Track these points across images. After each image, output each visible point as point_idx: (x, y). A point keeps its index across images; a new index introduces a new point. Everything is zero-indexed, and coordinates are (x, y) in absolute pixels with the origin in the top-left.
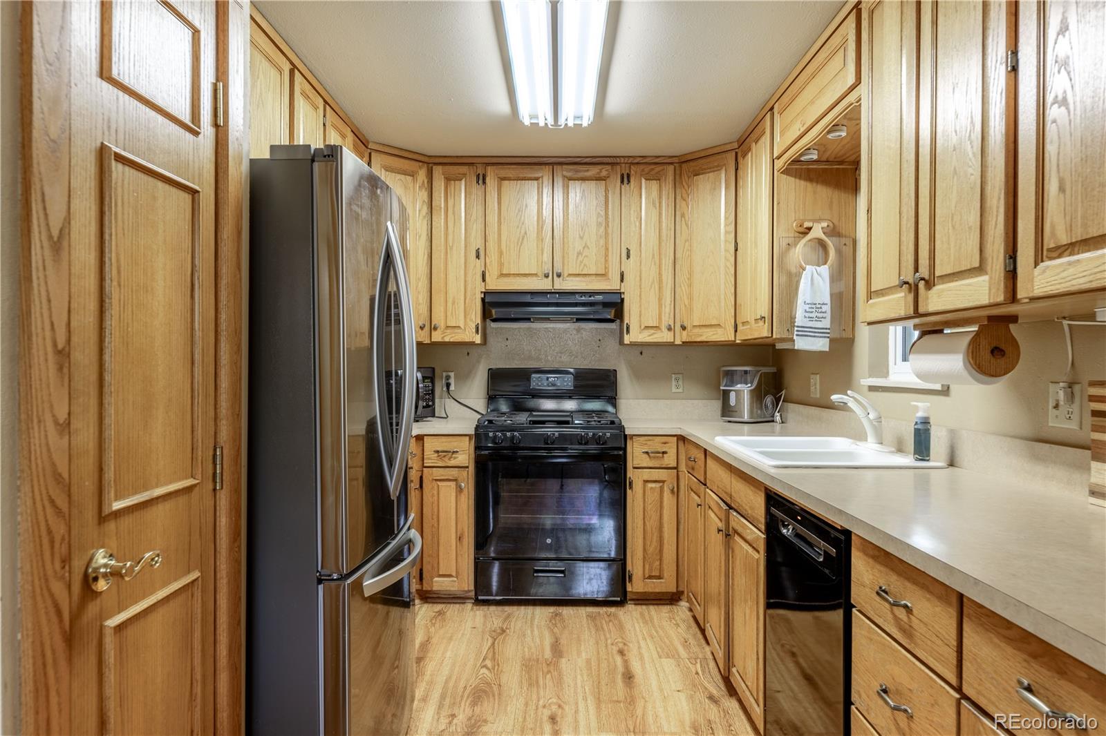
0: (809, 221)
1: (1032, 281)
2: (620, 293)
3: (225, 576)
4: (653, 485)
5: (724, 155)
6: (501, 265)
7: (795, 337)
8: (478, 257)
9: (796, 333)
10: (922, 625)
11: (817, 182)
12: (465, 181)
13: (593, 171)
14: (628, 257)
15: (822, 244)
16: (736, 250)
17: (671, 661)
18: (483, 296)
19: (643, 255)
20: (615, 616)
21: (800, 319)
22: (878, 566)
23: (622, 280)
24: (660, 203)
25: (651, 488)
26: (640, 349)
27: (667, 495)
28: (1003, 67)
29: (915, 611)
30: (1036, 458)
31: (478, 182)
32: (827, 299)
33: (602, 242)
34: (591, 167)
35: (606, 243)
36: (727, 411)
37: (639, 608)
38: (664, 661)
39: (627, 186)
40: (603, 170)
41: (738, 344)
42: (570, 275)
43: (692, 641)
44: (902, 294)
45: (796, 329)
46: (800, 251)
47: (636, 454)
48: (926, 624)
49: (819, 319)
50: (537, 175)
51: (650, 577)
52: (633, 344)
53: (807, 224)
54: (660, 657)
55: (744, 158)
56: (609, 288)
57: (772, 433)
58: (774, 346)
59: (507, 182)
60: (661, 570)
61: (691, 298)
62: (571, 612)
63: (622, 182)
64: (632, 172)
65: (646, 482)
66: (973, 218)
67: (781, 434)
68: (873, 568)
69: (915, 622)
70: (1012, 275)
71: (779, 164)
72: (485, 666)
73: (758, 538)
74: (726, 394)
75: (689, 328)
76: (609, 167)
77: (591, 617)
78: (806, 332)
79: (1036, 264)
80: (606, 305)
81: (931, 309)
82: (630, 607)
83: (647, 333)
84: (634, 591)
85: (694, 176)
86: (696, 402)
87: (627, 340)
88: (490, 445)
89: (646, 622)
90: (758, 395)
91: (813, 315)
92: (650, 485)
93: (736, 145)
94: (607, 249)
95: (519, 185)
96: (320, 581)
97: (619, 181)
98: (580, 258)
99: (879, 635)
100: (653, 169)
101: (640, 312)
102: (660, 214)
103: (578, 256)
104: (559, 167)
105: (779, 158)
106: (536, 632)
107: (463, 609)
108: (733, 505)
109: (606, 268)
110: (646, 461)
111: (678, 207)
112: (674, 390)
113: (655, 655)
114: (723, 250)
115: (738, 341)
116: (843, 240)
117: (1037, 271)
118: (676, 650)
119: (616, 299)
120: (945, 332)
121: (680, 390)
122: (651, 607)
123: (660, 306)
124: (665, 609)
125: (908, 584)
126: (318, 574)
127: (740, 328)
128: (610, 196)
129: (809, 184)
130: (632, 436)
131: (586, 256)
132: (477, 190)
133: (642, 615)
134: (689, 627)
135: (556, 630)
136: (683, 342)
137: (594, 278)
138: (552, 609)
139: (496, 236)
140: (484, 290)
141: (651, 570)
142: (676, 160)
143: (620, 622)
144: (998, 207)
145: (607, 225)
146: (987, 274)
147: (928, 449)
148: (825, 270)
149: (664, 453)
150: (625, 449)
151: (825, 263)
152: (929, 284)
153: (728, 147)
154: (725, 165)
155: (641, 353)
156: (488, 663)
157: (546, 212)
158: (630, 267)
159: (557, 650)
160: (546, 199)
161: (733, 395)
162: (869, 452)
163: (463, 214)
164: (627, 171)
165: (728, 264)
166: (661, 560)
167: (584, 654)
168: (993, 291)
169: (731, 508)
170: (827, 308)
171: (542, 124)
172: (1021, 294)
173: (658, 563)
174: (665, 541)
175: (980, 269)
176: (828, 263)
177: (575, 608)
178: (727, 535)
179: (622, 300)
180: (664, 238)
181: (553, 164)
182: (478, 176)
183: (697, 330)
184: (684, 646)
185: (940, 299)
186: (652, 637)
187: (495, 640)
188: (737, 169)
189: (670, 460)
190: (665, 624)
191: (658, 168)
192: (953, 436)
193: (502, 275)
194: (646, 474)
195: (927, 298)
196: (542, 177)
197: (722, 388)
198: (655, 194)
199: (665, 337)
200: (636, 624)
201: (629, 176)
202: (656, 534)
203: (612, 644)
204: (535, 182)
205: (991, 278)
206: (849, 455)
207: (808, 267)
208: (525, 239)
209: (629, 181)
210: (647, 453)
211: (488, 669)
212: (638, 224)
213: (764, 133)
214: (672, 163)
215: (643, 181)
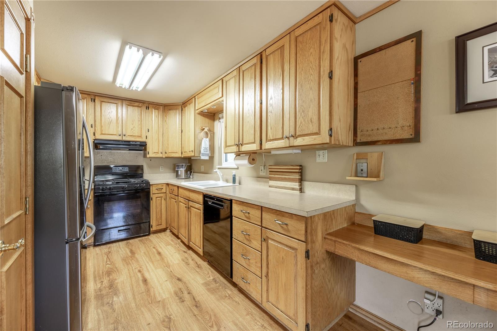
0: (204, 127)
1: (265, 146)
2: (146, 142)
3: (30, 247)
4: (159, 198)
5: (178, 106)
6: (102, 130)
7: (201, 156)
8: (92, 127)
9: (201, 155)
10: (252, 216)
11: (206, 117)
12: (86, 100)
13: (137, 104)
14: (148, 131)
15: (207, 133)
16: (182, 132)
17: (170, 246)
18: (94, 141)
19: (153, 131)
20: (148, 239)
21: (202, 152)
22: (240, 206)
23: (146, 138)
24: (158, 117)
25: (158, 199)
26: (150, 159)
27: (163, 201)
28: (259, 102)
29: (250, 213)
30: (258, 181)
31: (92, 101)
32: (208, 147)
33: (140, 126)
34: (136, 103)
35: (141, 126)
36: (177, 176)
37: (154, 235)
38: (168, 246)
39: (148, 110)
40: (140, 104)
41: (182, 158)
42: (128, 136)
43: (174, 240)
44: (236, 147)
45: (201, 154)
46: (202, 134)
47: (153, 190)
48: (253, 215)
49: (206, 151)
50: (116, 102)
51: (158, 225)
52: (150, 157)
53: (203, 128)
54: (166, 246)
55: (184, 108)
56: (142, 140)
57: (190, 181)
58: (191, 158)
59: (103, 103)
60: (161, 222)
61: (168, 144)
62: (133, 241)
63: (146, 109)
64: (150, 106)
65: (157, 198)
66: (253, 132)
67: (193, 181)
68: (239, 207)
69: (250, 215)
70: (261, 144)
71: (197, 112)
72: (108, 264)
73: (200, 207)
74: (177, 171)
75: (168, 153)
76: (142, 104)
77: (140, 241)
78: (203, 155)
79: (266, 143)
80: (141, 145)
81: (243, 150)
82: (152, 235)
83: (154, 154)
84: (153, 230)
85: (169, 110)
86: (167, 174)
87: (148, 156)
88: (101, 191)
89: (158, 238)
90: (186, 171)
91: (205, 150)
92: (158, 198)
93: (182, 104)
94: (141, 129)
95: (109, 105)
96: (67, 243)
97: (145, 108)
98: (132, 131)
99: (241, 221)
100: (156, 106)
101: (152, 148)
102: (158, 120)
103: (131, 130)
104: (124, 101)
105: (197, 110)
106: (123, 249)
107: (90, 249)
108: (190, 200)
109: (141, 134)
110: (157, 192)
111: (164, 118)
112: (161, 171)
113: (165, 246)
114: (178, 132)
115: (182, 157)
116: (211, 132)
117: (266, 144)
118: (170, 243)
119: (145, 144)
120: (241, 155)
121: (163, 171)
122: (158, 234)
123: (159, 146)
124: (163, 233)
125: (249, 208)
126: (66, 240)
127: (183, 153)
128: (142, 112)
129: (204, 118)
130: (152, 185)
131: (134, 130)
132: (91, 104)
133: (156, 236)
134: (172, 236)
135: (129, 247)
136: (166, 157)
137: (137, 137)
138: (125, 242)
139: (100, 121)
140: (94, 139)
141: (158, 223)
142: (163, 105)
143: (150, 240)
144: (258, 131)
145: (141, 121)
146: (255, 144)
147: (235, 181)
148: (208, 139)
149: (162, 189)
150: (150, 189)
151: (208, 138)
152: (242, 145)
153: (179, 104)
154: (178, 109)
155: (151, 160)
156: (108, 263)
157: (120, 115)
158: (149, 135)
159: (132, 252)
160: (120, 110)
161: (179, 171)
162: (221, 183)
163: (85, 112)
164: (148, 106)
165: (179, 136)
166: (161, 219)
167: (142, 251)
168: (257, 147)
169: (189, 200)
170: (208, 149)
171: (123, 87)
172: (263, 148)
173: (160, 220)
174: (163, 214)
175: (254, 143)
176: (209, 137)
177: (133, 239)
178: (189, 208)
179: (146, 144)
180: (160, 126)
181: (122, 100)
182: (92, 99)
183: (170, 154)
184: (172, 241)
185: (244, 148)
186: (162, 241)
187: (108, 255)
188: (182, 110)
189: (164, 191)
190: (165, 237)
191: (158, 106)
192: (240, 178)
193: (102, 134)
194: (157, 196)
195: (241, 148)
196: (118, 103)
197: (176, 170)
198: (157, 113)
199: (161, 155)
200: (156, 239)
201: (148, 107)
202: (160, 212)
203: (150, 246)
204: (116, 105)
205: (256, 145)
206: (216, 184)
207: (204, 138)
208: (111, 123)
209: (148, 109)
210: (157, 189)
211: (109, 264)
212: (152, 122)
213: (192, 102)
214: (162, 106)
215: (153, 109)
